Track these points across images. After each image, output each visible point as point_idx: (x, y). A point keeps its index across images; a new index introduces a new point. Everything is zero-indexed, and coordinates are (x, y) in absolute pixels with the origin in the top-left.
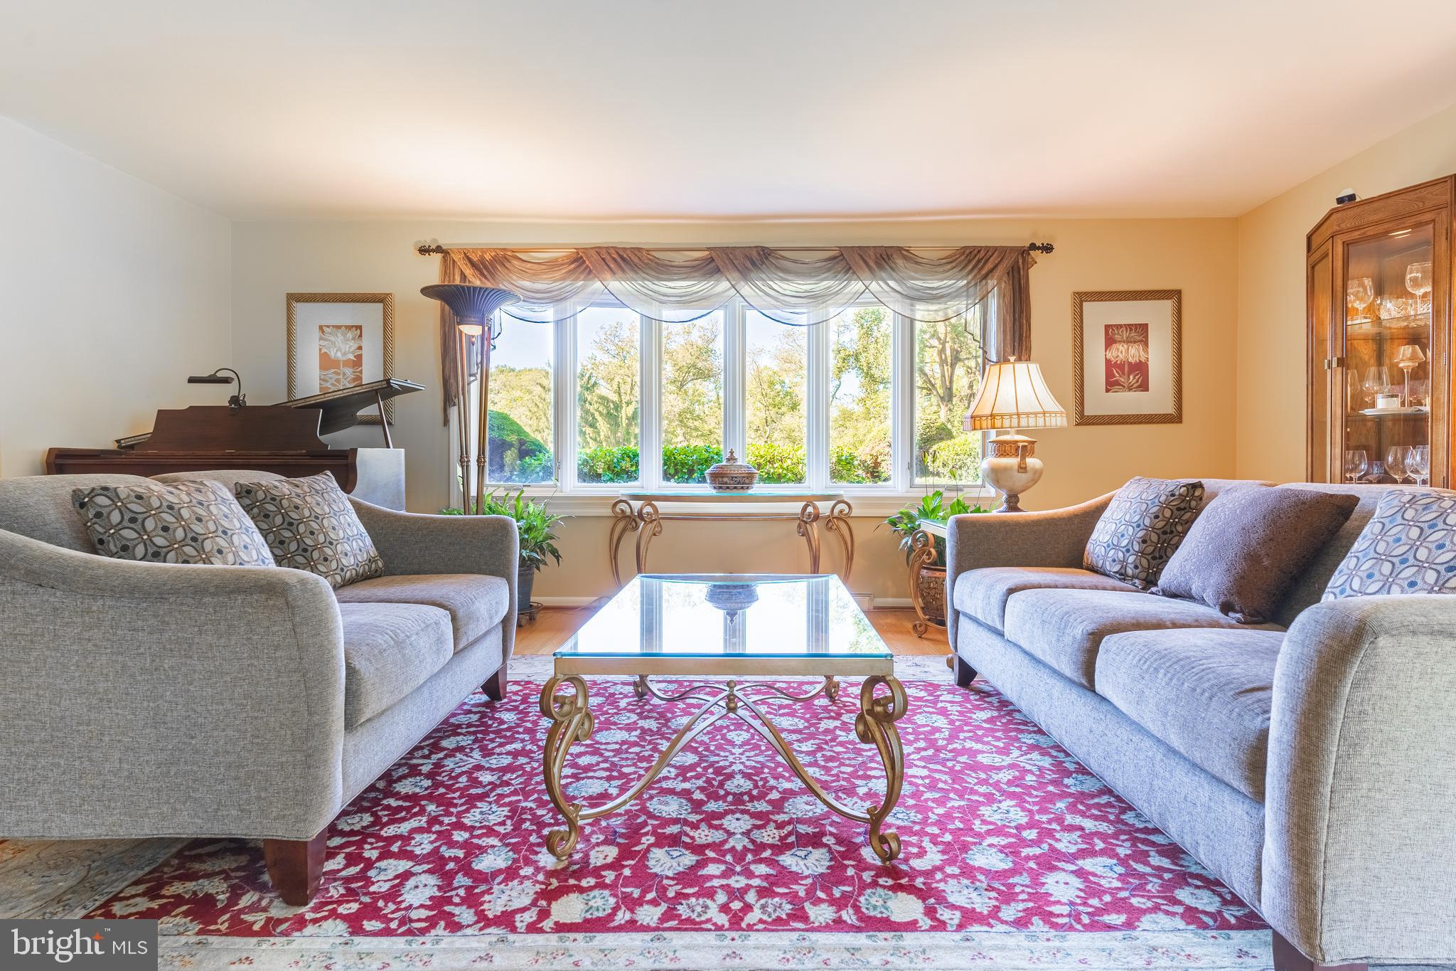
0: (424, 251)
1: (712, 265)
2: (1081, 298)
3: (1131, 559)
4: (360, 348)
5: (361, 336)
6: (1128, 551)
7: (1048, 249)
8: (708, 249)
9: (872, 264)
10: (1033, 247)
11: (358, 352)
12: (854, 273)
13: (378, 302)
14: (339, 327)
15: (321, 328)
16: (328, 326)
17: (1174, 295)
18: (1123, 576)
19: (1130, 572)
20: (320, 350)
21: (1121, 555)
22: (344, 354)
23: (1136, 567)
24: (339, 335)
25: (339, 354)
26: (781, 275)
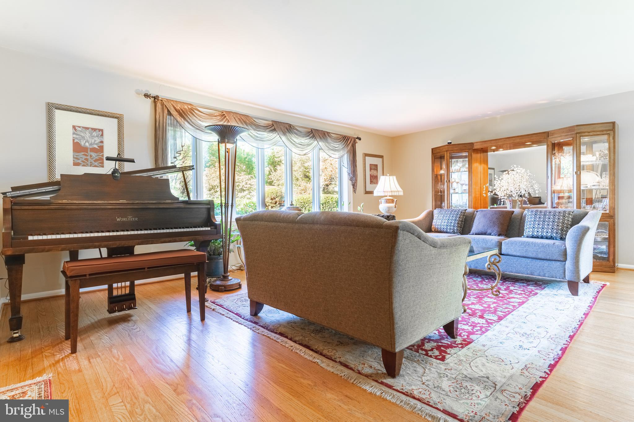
0: (147, 96)
1: (273, 128)
2: (366, 155)
3: (456, 228)
4: (102, 142)
5: (102, 135)
6: (454, 226)
7: (360, 139)
8: (272, 121)
9: (321, 136)
10: (358, 138)
11: (101, 144)
12: (315, 138)
13: (113, 117)
14: (87, 128)
15: (74, 127)
16: (79, 127)
17: (381, 157)
18: (454, 232)
19: (455, 231)
20: (74, 140)
21: (452, 228)
22: (91, 144)
23: (457, 230)
24: (87, 133)
25: (87, 144)
26: (296, 136)
